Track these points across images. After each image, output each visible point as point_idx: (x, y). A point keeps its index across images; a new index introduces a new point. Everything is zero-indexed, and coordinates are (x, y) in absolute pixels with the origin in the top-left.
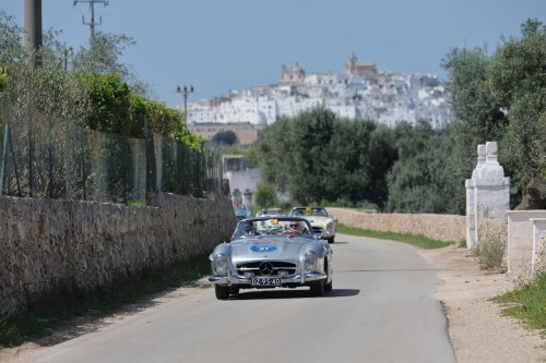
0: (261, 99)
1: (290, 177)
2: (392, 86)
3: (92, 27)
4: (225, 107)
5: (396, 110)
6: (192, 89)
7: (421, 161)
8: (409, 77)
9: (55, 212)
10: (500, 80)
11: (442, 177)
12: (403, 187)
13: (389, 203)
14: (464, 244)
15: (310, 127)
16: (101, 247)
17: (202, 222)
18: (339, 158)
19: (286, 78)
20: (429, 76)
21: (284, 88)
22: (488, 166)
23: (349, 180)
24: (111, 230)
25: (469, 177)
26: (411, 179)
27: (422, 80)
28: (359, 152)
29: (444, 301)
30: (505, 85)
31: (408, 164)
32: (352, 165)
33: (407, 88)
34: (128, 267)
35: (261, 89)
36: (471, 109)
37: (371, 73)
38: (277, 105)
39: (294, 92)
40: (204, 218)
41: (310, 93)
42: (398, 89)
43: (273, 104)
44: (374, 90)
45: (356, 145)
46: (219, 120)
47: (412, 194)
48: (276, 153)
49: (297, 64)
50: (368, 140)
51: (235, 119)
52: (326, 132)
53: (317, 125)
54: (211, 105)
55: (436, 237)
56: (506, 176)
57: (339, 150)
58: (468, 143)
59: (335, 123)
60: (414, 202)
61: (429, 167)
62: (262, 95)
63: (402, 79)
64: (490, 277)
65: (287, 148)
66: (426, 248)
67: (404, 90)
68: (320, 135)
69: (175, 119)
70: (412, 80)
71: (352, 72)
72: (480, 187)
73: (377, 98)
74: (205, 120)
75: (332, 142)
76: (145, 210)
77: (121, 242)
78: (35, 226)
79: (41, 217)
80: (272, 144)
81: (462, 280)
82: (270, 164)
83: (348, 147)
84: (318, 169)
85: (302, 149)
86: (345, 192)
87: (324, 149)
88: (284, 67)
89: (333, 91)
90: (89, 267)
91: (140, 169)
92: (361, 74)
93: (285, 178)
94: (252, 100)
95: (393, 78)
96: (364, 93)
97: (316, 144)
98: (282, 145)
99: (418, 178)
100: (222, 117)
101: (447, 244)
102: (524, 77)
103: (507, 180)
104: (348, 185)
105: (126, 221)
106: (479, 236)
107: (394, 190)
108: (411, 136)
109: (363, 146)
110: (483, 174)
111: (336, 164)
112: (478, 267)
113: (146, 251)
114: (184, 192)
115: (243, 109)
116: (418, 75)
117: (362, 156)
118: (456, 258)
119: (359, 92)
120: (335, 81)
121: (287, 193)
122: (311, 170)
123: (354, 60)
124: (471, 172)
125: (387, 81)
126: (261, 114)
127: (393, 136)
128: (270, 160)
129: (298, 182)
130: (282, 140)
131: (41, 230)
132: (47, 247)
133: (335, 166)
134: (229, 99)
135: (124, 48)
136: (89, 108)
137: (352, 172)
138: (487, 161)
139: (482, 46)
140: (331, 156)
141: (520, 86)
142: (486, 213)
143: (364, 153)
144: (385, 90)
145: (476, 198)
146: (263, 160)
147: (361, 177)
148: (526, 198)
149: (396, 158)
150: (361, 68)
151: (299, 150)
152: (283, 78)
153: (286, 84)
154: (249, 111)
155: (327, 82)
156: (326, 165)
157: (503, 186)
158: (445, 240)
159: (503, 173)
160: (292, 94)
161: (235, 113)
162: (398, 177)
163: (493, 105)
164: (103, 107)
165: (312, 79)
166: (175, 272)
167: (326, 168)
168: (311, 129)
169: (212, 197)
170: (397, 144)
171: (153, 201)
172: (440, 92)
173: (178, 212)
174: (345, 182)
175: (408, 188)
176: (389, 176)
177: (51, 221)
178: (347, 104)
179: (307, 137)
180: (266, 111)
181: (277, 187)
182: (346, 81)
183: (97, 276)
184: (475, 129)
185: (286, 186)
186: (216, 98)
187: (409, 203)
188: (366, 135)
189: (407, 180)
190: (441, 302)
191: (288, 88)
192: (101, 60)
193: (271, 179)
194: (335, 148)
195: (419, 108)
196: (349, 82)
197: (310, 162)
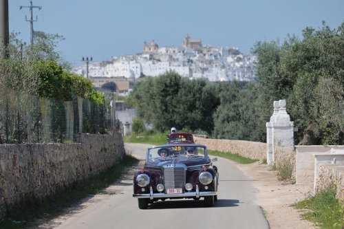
0: (131, 62)
1: (153, 115)
2: (211, 55)
3: (32, 23)
4: (109, 67)
5: (214, 69)
6: (92, 59)
7: (235, 106)
8: (222, 49)
9: (22, 152)
10: (290, 65)
11: (247, 116)
12: (223, 122)
13: (215, 132)
14: (265, 162)
15: (166, 84)
16: (49, 171)
17: (105, 150)
18: (184, 103)
19: (147, 49)
20: (234, 48)
21: (145, 56)
22: (280, 115)
23: (190, 117)
24: (54, 160)
25: (269, 121)
26: (228, 117)
27: (229, 51)
28: (196, 100)
29: (262, 206)
30: (294, 68)
31: (226, 107)
32: (192, 107)
33: (220, 55)
34: (64, 182)
35: (131, 56)
36: (269, 79)
37: (198, 47)
38: (141, 66)
39: (151, 58)
40: (107, 147)
41: (161, 59)
42: (215, 56)
43: (138, 65)
44: (200, 56)
45: (194, 95)
46: (106, 75)
47: (229, 127)
48: (145, 100)
49: (153, 41)
50: (201, 92)
51: (115, 74)
52: (176, 87)
53: (170, 83)
54: (101, 66)
55: (246, 155)
56: (291, 120)
57: (183, 98)
58: (267, 99)
59: (181, 82)
60: (231, 132)
61: (240, 109)
62: (132, 60)
63: (217, 50)
64: (286, 187)
65: (152, 97)
66: (241, 163)
67: (219, 57)
68: (172, 89)
69: (88, 85)
70: (223, 51)
71: (187, 46)
72: (275, 128)
73: (202, 62)
74: (97, 76)
75: (179, 93)
76: (73, 146)
77: (60, 167)
78: (11, 161)
79: (14, 156)
80: (142, 94)
81: (269, 189)
82: (141, 107)
83: (189, 97)
84: (171, 110)
85: (161, 97)
86: (187, 124)
87: (175, 98)
88: (145, 42)
89: (176, 58)
90: (42, 184)
91: (70, 120)
92: (192, 47)
93: (150, 115)
94: (126, 63)
95: (212, 49)
96: (194, 59)
97: (170, 95)
98: (149, 95)
99: (233, 117)
100: (107, 73)
101: (254, 161)
102: (305, 63)
103: (292, 123)
104: (189, 120)
105: (62, 153)
106: (276, 157)
107: (217, 123)
108: (228, 90)
109: (198, 96)
110: (278, 119)
111: (182, 107)
112: (276, 178)
113: (75, 172)
114: (94, 132)
115: (121, 69)
116: (227, 48)
117: (197, 102)
118: (261, 171)
119: (192, 58)
120: (176, 51)
121: (151, 124)
122: (166, 110)
123: (188, 38)
124: (269, 117)
125: (208, 51)
126: (131, 71)
127: (217, 90)
128: (141, 104)
129: (159, 118)
130: (148, 92)
131: (14, 164)
132: (17, 174)
133: (181, 108)
134: (112, 63)
135: (58, 42)
136: (39, 83)
137: (192, 112)
138: (280, 111)
139: (276, 41)
140: (178, 102)
141: (303, 69)
142: (279, 143)
143: (199, 100)
144: (207, 57)
145: (273, 134)
146: (137, 104)
147: (197, 115)
148: (306, 136)
149: (218, 103)
150: (192, 43)
151: (159, 98)
152: (144, 49)
153: (146, 53)
154: (124, 69)
155: (172, 52)
156: (175, 107)
157: (290, 127)
158: (253, 158)
159: (289, 119)
160: (150, 59)
161: (115, 71)
162: (220, 115)
163: (283, 76)
164: (47, 82)
165: (162, 50)
166: (93, 185)
167: (176, 110)
168: (166, 86)
169: (111, 133)
170: (220, 95)
171: (77, 139)
172: (240, 58)
173: (93, 145)
174: (187, 118)
175: (226, 122)
176: (215, 115)
177: (20, 157)
178: (184, 65)
179: (164, 90)
180: (134, 70)
181: (145, 121)
182: (183, 52)
183: (47, 189)
184: (272, 91)
185: (151, 120)
186: (104, 62)
187: (227, 132)
188: (200, 89)
189: (226, 117)
190: (261, 207)
191: (148, 56)
192: (44, 50)
193: (142, 115)
194: (181, 97)
195: (228, 68)
196: (185, 52)
197: (166, 106)
